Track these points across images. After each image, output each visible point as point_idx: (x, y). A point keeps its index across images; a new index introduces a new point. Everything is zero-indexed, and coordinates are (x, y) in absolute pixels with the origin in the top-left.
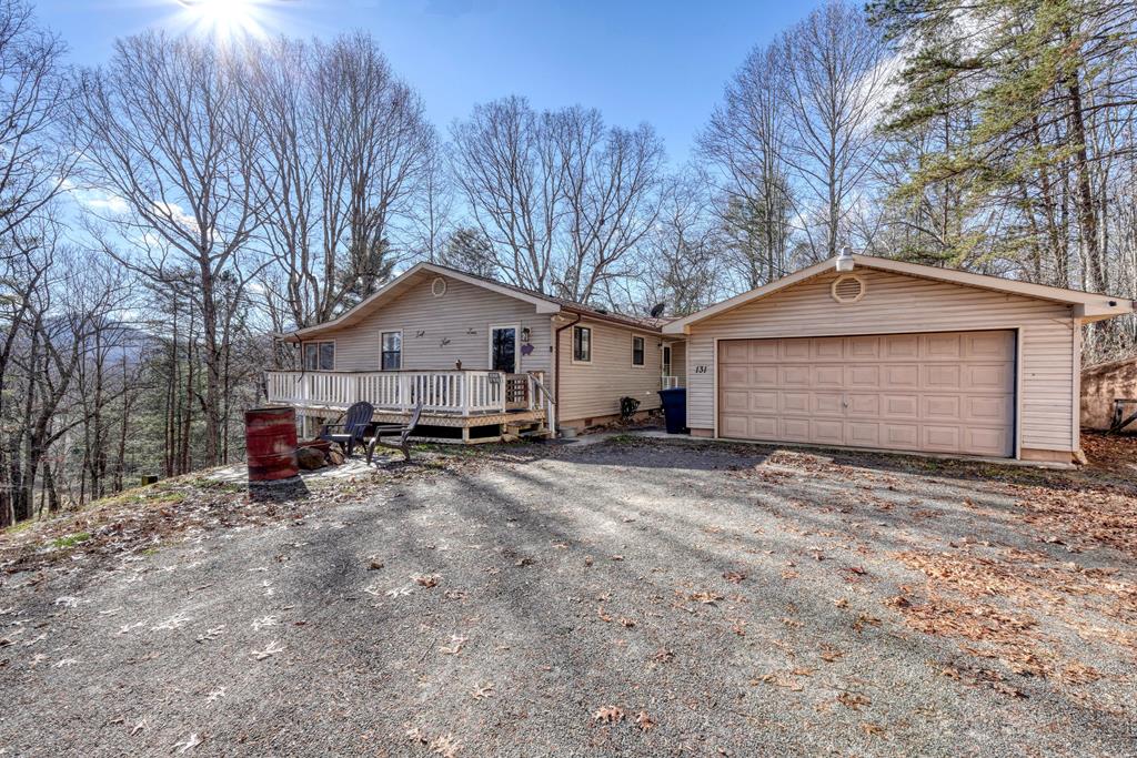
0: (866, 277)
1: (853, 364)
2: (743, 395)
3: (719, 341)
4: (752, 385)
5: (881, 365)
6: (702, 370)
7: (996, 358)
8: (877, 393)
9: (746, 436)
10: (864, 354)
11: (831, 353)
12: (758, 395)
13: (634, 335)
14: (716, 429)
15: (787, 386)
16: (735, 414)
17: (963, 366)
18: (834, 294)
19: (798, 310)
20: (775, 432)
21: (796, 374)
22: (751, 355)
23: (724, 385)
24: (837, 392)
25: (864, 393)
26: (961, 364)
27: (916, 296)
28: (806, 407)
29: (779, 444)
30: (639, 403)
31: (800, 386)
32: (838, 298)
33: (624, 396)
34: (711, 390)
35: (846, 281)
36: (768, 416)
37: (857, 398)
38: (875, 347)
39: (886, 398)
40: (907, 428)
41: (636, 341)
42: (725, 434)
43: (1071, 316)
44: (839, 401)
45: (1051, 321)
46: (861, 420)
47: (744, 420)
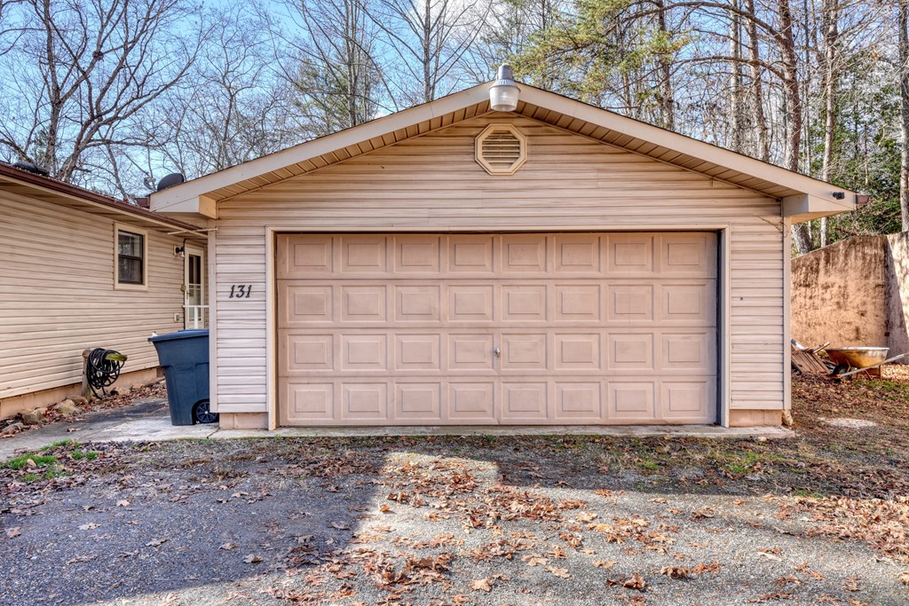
0: (526, 131)
1: (507, 282)
2: (325, 340)
3: (276, 233)
4: (343, 322)
5: (550, 284)
6: (243, 291)
7: (698, 274)
8: (543, 331)
9: (327, 420)
10: (526, 264)
11: (474, 262)
12: (353, 340)
13: (119, 226)
14: (271, 409)
15: (403, 322)
16: (310, 379)
17: (657, 285)
18: (480, 156)
19: (416, 182)
20: (381, 408)
21: (420, 298)
22: (338, 262)
23: (289, 322)
24: (485, 331)
25: (525, 332)
26: (655, 283)
27: (599, 170)
28: (435, 360)
29: (391, 433)
30: (124, 359)
31: (424, 322)
32: (486, 163)
33: (93, 344)
34: (261, 334)
35: (497, 134)
36: (370, 379)
37: (514, 340)
38: (540, 252)
39: (555, 337)
40: (584, 388)
41: (125, 239)
42: (291, 420)
43: (780, 214)
44: (488, 347)
45: (759, 220)
46: (521, 379)
47: (326, 389)
